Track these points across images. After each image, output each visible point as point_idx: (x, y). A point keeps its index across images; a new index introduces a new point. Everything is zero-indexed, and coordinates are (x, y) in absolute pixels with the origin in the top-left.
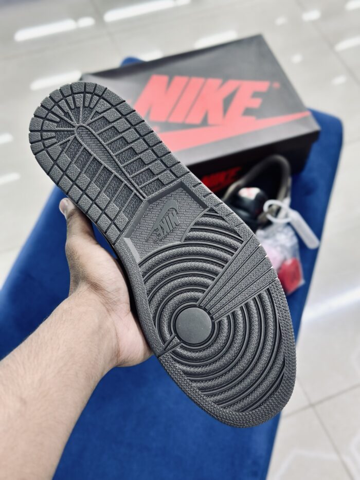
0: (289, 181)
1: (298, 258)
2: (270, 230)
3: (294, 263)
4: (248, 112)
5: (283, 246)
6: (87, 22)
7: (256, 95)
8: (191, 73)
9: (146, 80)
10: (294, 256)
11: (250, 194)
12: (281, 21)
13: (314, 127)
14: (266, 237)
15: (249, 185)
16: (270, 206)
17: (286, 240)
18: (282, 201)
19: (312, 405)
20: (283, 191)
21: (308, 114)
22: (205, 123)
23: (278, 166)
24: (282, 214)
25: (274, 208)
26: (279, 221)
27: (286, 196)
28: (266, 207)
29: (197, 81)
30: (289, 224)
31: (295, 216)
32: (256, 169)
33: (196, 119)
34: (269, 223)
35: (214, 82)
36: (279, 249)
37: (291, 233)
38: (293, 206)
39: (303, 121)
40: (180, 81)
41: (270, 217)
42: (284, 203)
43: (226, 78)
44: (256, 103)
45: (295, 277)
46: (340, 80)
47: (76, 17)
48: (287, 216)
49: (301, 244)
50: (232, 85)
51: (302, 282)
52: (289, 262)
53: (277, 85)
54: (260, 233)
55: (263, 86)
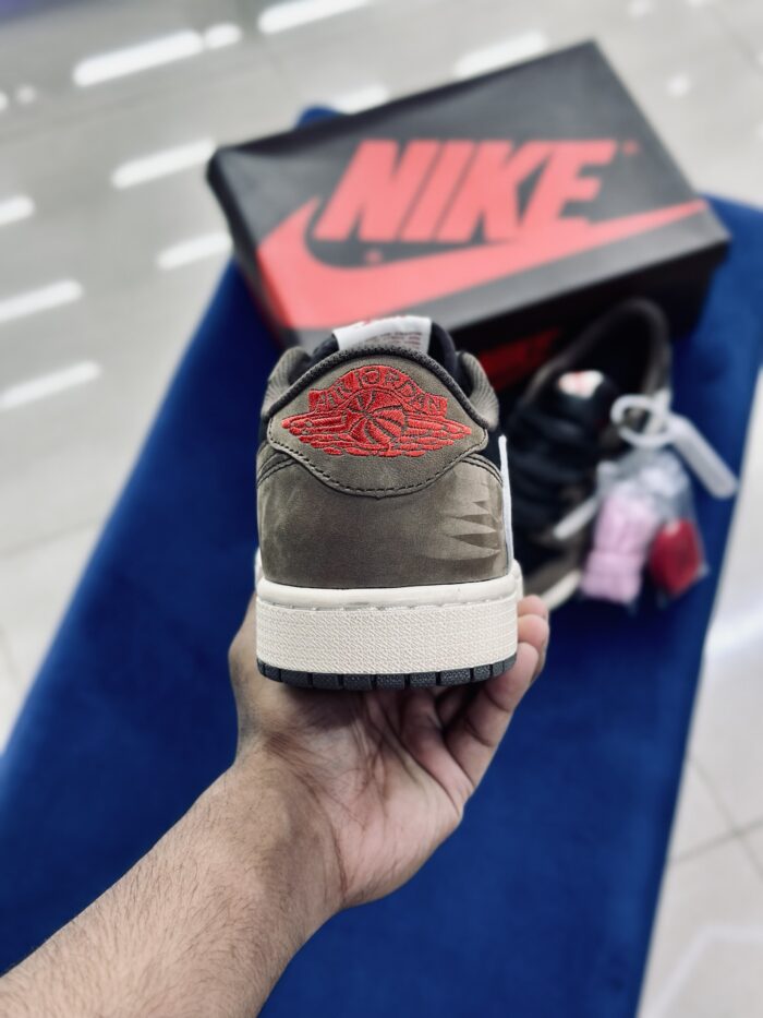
0: (665, 355)
1: (692, 519)
2: (629, 461)
3: (685, 531)
4: (571, 209)
5: (658, 496)
6: (224, 35)
7: (587, 171)
8: (443, 134)
9: (349, 156)
10: (682, 515)
11: (582, 384)
13: (716, 233)
14: (621, 477)
15: (579, 367)
16: (627, 411)
17: (664, 480)
18: (651, 394)
19: (738, 833)
20: (653, 376)
21: (700, 207)
22: (478, 238)
23: (640, 325)
24: (653, 425)
25: (635, 414)
26: (648, 441)
27: (659, 387)
28: (618, 410)
29: (458, 151)
30: (670, 448)
31: (681, 430)
32: (593, 332)
33: (458, 229)
34: (621, 449)
35: (495, 150)
36: (649, 501)
37: (673, 466)
38: (677, 407)
39: (693, 223)
40: (421, 151)
41: (627, 434)
42: (658, 403)
43: (520, 139)
44: (588, 189)
45: (687, 560)
47: (201, 25)
48: (663, 430)
49: (698, 491)
50: (533, 153)
51: (702, 570)
52: (673, 528)
53: (631, 148)
54: (606, 469)
55: (601, 151)
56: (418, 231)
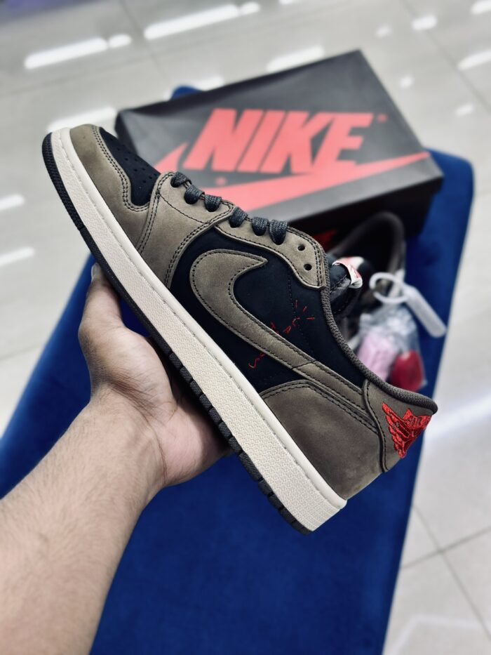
0: (402, 247)
1: (418, 351)
2: (380, 312)
3: (413, 357)
4: (345, 155)
5: (396, 335)
6: (121, 41)
7: (355, 131)
8: (266, 106)
9: (206, 117)
10: (412, 347)
12: (383, 31)
13: (435, 172)
14: (374, 323)
15: (349, 254)
16: (379, 281)
17: (400, 325)
18: (394, 273)
19: (441, 551)
20: (395, 261)
21: (426, 155)
22: (287, 171)
23: (387, 228)
24: (395, 291)
25: (384, 283)
26: (391, 300)
27: (398, 268)
28: (372, 283)
29: (274, 117)
30: (404, 305)
31: (411, 294)
32: (358, 232)
33: (274, 165)
34: (377, 305)
35: (297, 117)
36: (391, 338)
37: (407, 317)
38: (409, 280)
39: (420, 165)
40: (251, 116)
41: (378, 296)
42: (398, 277)
43: (314, 111)
44: (355, 143)
45: (414, 376)
46: (466, 110)
47: (106, 34)
48: (401, 294)
49: (422, 332)
50: (321, 119)
51: (424, 382)
52: (406, 356)
53: (382, 118)
54: (365, 318)
55: (364, 119)
56: (249, 166)
